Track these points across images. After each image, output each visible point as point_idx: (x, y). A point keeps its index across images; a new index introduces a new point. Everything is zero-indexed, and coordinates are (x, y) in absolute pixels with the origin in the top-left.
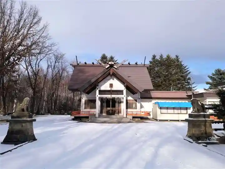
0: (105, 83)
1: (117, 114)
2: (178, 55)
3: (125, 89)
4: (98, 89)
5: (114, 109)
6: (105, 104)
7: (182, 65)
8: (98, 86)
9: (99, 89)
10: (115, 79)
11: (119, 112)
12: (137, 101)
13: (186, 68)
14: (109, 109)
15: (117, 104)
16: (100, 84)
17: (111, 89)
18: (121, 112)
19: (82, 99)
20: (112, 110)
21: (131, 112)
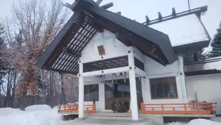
3: (129, 52)
4: (80, 62)
12: (177, 78)
17: (102, 57)
21: (161, 106)
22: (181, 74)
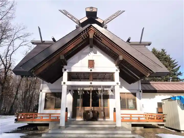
0: (80, 58)
1: (102, 119)
2: (164, 49)
3: (117, 70)
4: (65, 70)
5: (96, 109)
6: (80, 101)
7: (170, 59)
8: (66, 65)
9: (67, 71)
10: (98, 53)
11: (106, 115)
12: (137, 94)
13: (174, 62)
14: (87, 108)
15: (101, 101)
16: (70, 61)
17: (91, 70)
18: (108, 116)
19: (41, 91)
20: (93, 112)
22: (140, 92)
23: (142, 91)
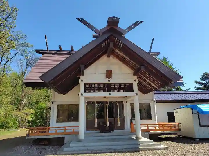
3: (135, 81)
8: (83, 75)
9: (84, 82)
16: (87, 71)
17: (109, 81)
19: (53, 103)
21: (146, 126)
22: (154, 101)
23: (156, 101)
